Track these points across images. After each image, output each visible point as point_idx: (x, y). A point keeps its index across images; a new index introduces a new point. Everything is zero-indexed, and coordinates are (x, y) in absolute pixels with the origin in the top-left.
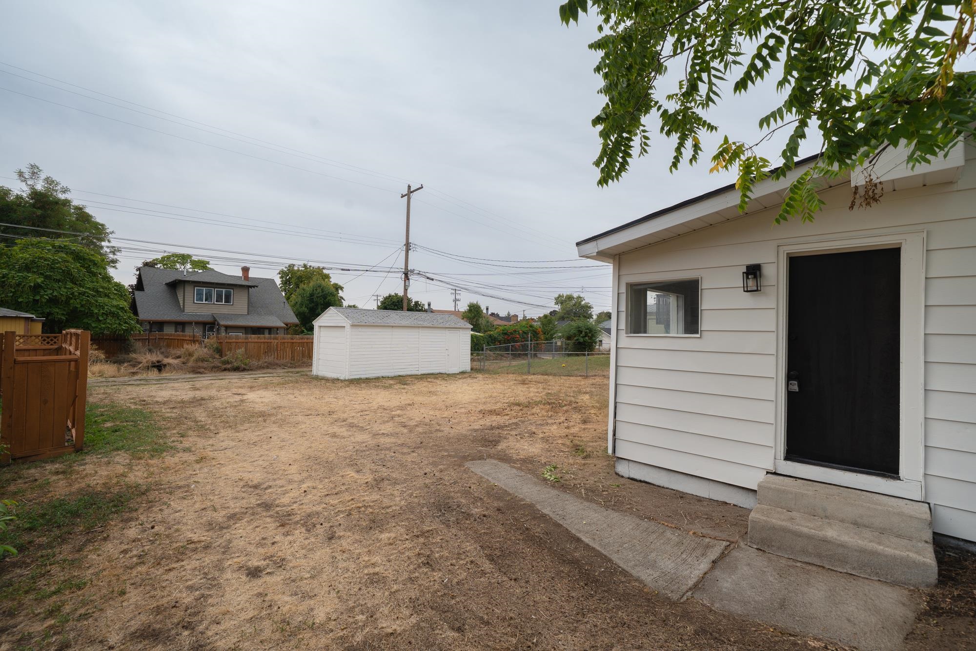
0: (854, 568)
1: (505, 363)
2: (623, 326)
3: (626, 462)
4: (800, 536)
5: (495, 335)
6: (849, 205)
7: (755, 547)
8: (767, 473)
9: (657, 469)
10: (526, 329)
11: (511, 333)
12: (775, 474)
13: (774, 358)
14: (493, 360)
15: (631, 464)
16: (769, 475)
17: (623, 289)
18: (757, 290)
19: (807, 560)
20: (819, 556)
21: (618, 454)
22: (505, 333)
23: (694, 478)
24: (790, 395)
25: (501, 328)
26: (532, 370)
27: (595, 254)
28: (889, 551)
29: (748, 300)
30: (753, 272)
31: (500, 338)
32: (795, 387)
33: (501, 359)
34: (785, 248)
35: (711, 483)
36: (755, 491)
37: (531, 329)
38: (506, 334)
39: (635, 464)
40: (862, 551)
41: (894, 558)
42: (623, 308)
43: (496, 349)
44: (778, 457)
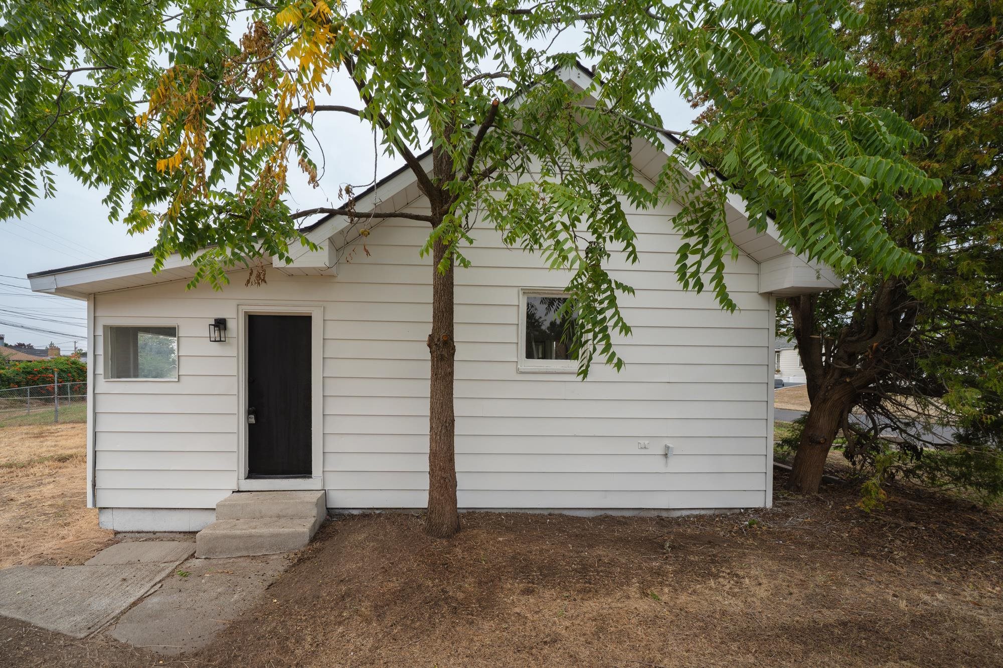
0: (267, 550)
1: (22, 412)
2: (100, 370)
3: (110, 511)
4: (234, 538)
5: (9, 375)
6: (245, 282)
7: (204, 557)
8: (233, 492)
9: (142, 510)
10: (66, 366)
11: (39, 372)
12: (239, 491)
13: (236, 397)
14: (6, 408)
15: (115, 512)
16: (235, 494)
17: (100, 332)
18: (220, 341)
19: (239, 554)
20: (247, 549)
21: (100, 504)
22: (27, 372)
23: (177, 511)
24: (250, 426)
25: (22, 365)
26: (60, 419)
27: (53, 291)
28: (286, 530)
29: (216, 348)
30: (220, 324)
31: (18, 378)
32: (253, 421)
33: (20, 407)
34: (243, 307)
35: (192, 511)
36: (214, 509)
37: (74, 366)
38: (29, 373)
39: (119, 511)
40: (273, 536)
41: (289, 534)
42: (100, 351)
43: (11, 393)
44: (240, 478)
